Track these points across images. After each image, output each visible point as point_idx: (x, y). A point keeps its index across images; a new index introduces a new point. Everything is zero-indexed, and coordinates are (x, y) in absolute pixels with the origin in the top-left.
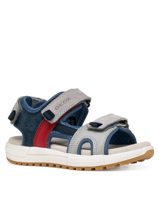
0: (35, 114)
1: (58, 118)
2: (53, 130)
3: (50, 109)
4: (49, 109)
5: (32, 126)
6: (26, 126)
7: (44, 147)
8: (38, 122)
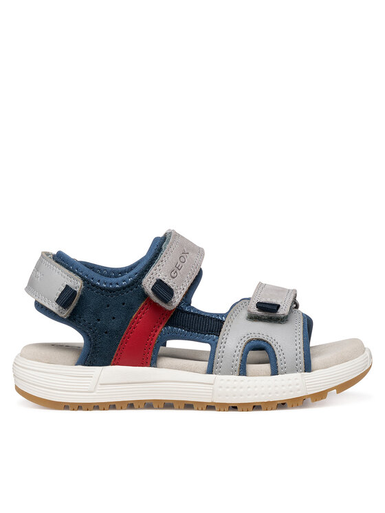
0: (118, 289)
1: (181, 296)
2: (167, 325)
3: (160, 277)
4: (157, 277)
5: (114, 318)
6: (99, 320)
7: (142, 365)
8: (131, 309)
